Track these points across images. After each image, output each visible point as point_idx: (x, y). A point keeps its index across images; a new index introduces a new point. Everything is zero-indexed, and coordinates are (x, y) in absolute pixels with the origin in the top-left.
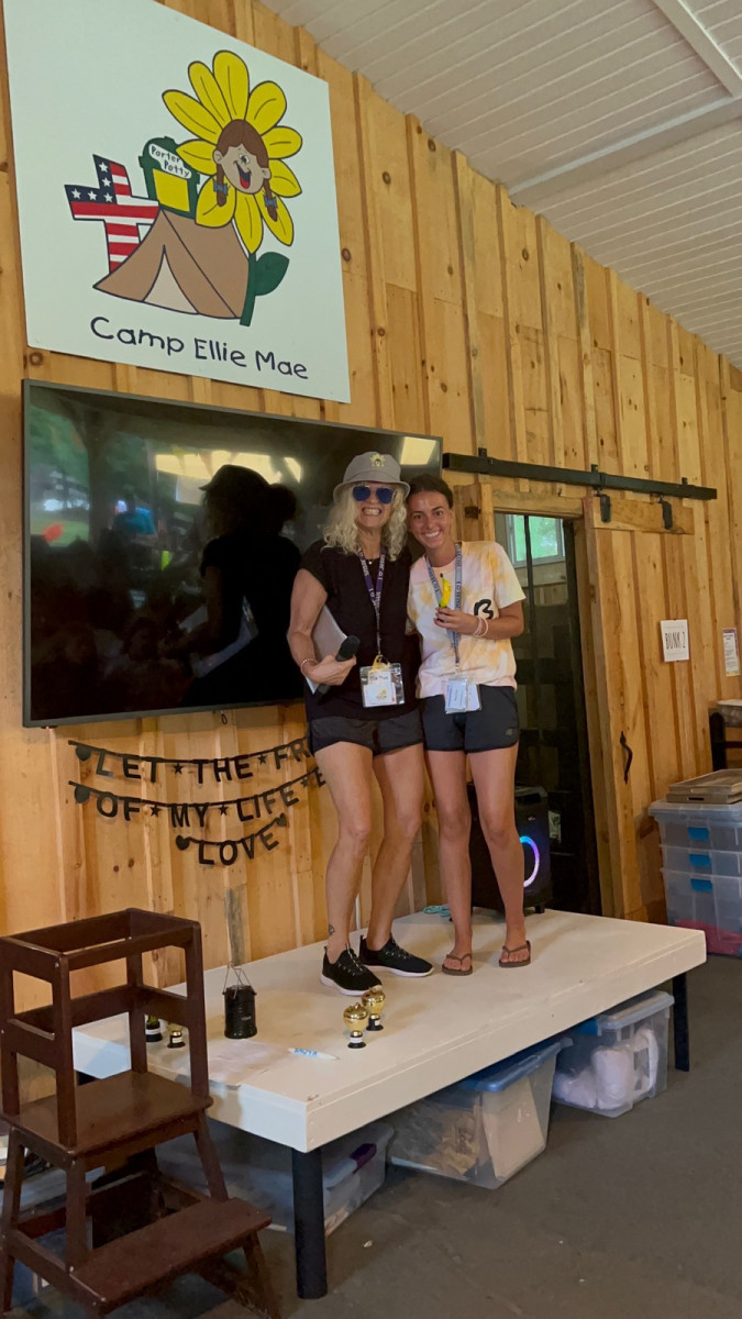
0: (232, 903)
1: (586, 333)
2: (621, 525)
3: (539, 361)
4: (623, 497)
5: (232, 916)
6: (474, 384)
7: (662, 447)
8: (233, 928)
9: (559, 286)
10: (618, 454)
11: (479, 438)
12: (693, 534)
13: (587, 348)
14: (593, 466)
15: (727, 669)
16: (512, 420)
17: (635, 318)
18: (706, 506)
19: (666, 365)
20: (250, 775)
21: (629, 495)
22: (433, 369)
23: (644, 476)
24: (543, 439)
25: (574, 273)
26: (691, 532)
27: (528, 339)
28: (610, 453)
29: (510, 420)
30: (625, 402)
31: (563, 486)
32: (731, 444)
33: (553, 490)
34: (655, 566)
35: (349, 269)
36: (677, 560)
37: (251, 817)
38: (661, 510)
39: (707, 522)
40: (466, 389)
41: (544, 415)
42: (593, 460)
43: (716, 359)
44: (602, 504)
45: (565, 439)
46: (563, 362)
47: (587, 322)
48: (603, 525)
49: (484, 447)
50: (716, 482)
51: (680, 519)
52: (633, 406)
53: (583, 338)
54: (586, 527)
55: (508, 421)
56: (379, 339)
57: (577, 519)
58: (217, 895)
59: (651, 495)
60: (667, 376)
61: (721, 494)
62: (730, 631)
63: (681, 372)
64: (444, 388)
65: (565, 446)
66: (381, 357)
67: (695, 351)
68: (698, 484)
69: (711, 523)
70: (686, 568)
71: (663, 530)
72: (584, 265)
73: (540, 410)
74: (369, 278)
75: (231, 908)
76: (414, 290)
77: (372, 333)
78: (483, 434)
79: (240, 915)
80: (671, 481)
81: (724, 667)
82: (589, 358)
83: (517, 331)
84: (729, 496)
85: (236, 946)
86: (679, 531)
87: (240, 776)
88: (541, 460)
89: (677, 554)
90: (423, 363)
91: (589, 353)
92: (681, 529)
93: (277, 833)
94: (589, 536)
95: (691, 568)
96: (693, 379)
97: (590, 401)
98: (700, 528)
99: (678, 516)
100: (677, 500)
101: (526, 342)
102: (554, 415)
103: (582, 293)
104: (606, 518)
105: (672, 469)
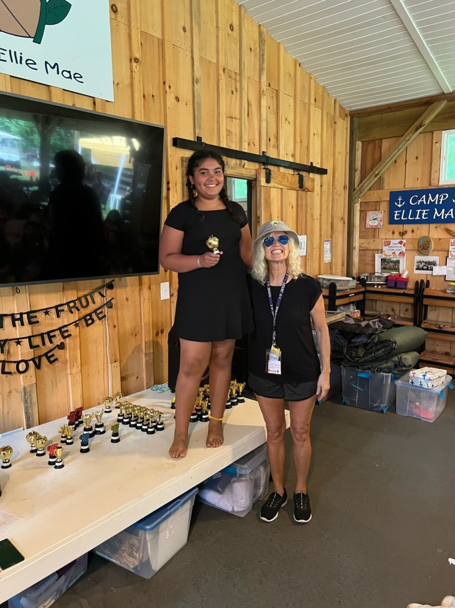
0: (25, 394)
1: (264, 78)
2: (276, 185)
3: (236, 91)
4: (279, 171)
5: (26, 401)
6: (196, 99)
7: (301, 145)
8: (26, 408)
9: (251, 49)
10: (278, 147)
11: (197, 131)
12: (313, 192)
13: (264, 87)
14: (263, 152)
15: (325, 259)
16: (218, 122)
17: (292, 74)
18: (321, 178)
19: (307, 102)
20: (38, 322)
21: (282, 169)
22: (170, 87)
23: (291, 160)
24: (236, 134)
25: (259, 43)
26: (313, 191)
27: (230, 77)
28: (274, 146)
29: (217, 122)
30: (284, 119)
31: (246, 162)
32: (337, 146)
33: (240, 164)
34: (292, 207)
35: (116, 17)
36: (304, 206)
37: (38, 346)
38: (298, 179)
39: (321, 186)
40: (191, 103)
41: (238, 121)
42: (264, 149)
43: (333, 101)
44: (266, 173)
45: (249, 136)
46: (250, 93)
47: (265, 73)
48: (266, 185)
49: (200, 136)
50: (328, 166)
51: (307, 184)
52: (287, 122)
53: (262, 80)
54: (258, 184)
55: (216, 122)
56: (134, 64)
57: (253, 180)
58: (16, 390)
59: (294, 171)
60: (307, 107)
61: (330, 172)
62: (328, 241)
63: (315, 106)
64: (177, 99)
65: (248, 140)
66: (136, 75)
67: (323, 95)
68: (319, 166)
69: (323, 186)
70: (309, 209)
71: (299, 189)
72: (266, 38)
73: (235, 118)
74: (129, 26)
75: (25, 397)
76: (160, 37)
77: (131, 60)
78: (200, 128)
79: (31, 400)
80: (305, 164)
81: (323, 258)
82: (265, 92)
83: (224, 72)
84: (334, 173)
85: (28, 418)
86: (307, 190)
87: (30, 323)
88: (234, 147)
89: (304, 202)
90: (164, 83)
91: (265, 90)
92: (308, 189)
93: (58, 353)
94: (258, 190)
95: (311, 209)
96: (320, 111)
97: (264, 116)
98: (317, 188)
99: (306, 182)
100: (307, 173)
101: (229, 79)
102: (243, 122)
103: (263, 55)
104: (268, 181)
105: (306, 157)
